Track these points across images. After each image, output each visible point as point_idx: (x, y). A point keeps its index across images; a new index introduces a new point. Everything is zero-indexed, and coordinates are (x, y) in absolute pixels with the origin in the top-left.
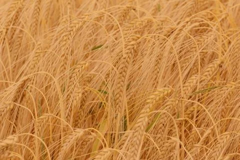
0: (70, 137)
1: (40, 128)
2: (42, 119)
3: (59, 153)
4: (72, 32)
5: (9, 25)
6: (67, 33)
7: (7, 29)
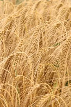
0: (32, 88)
1: (15, 83)
2: (17, 78)
3: (26, 97)
4: (40, 31)
5: (6, 30)
6: (37, 31)
7: (5, 32)
